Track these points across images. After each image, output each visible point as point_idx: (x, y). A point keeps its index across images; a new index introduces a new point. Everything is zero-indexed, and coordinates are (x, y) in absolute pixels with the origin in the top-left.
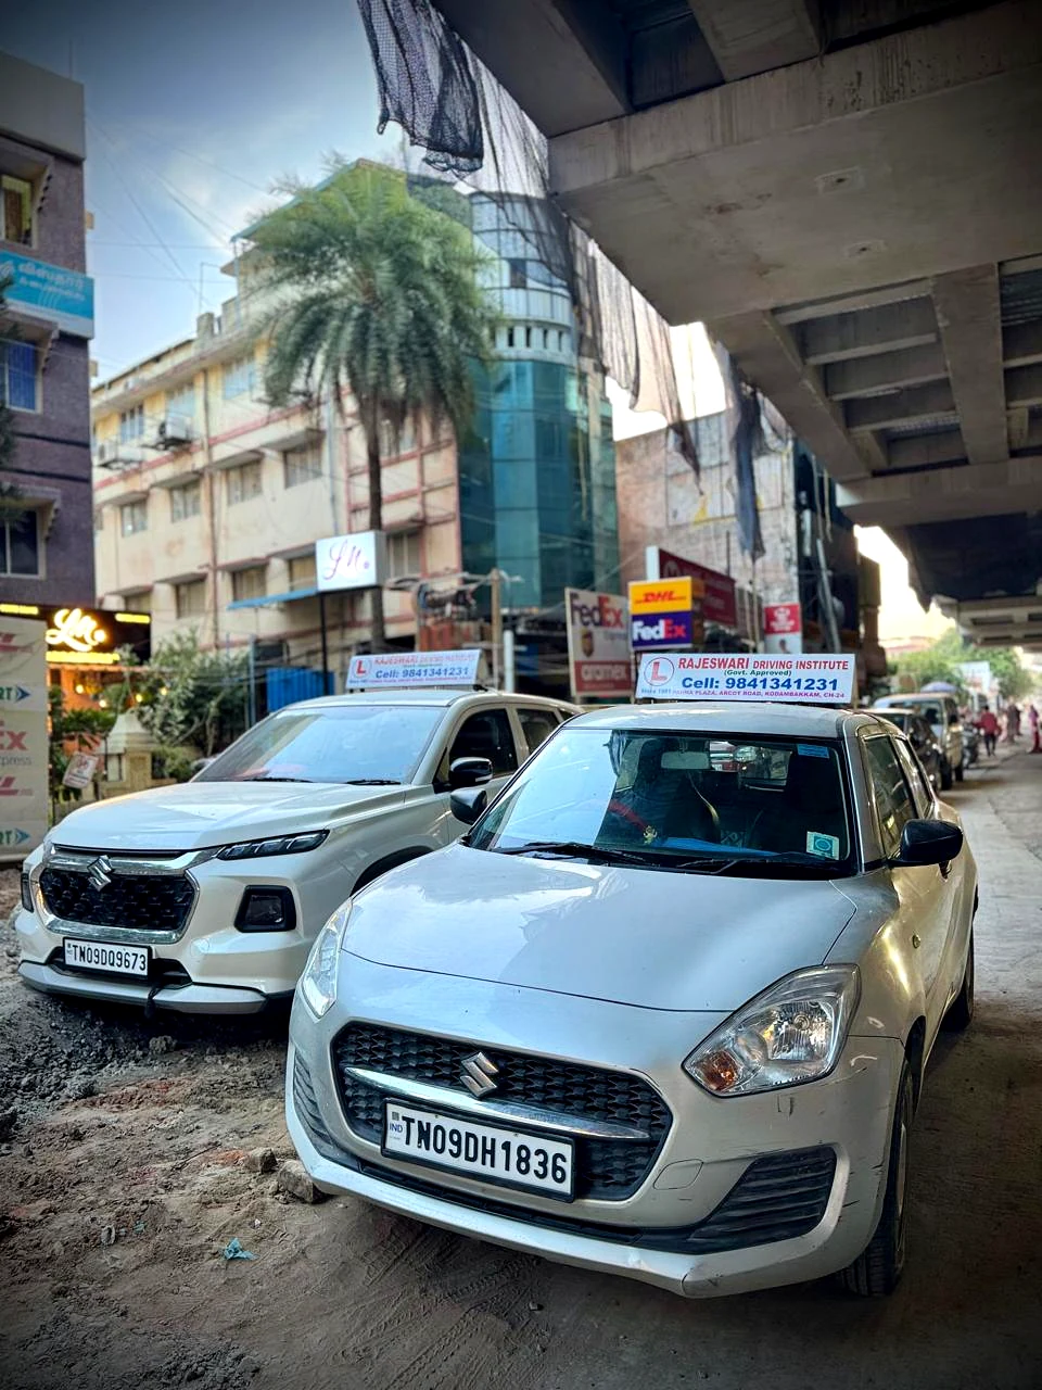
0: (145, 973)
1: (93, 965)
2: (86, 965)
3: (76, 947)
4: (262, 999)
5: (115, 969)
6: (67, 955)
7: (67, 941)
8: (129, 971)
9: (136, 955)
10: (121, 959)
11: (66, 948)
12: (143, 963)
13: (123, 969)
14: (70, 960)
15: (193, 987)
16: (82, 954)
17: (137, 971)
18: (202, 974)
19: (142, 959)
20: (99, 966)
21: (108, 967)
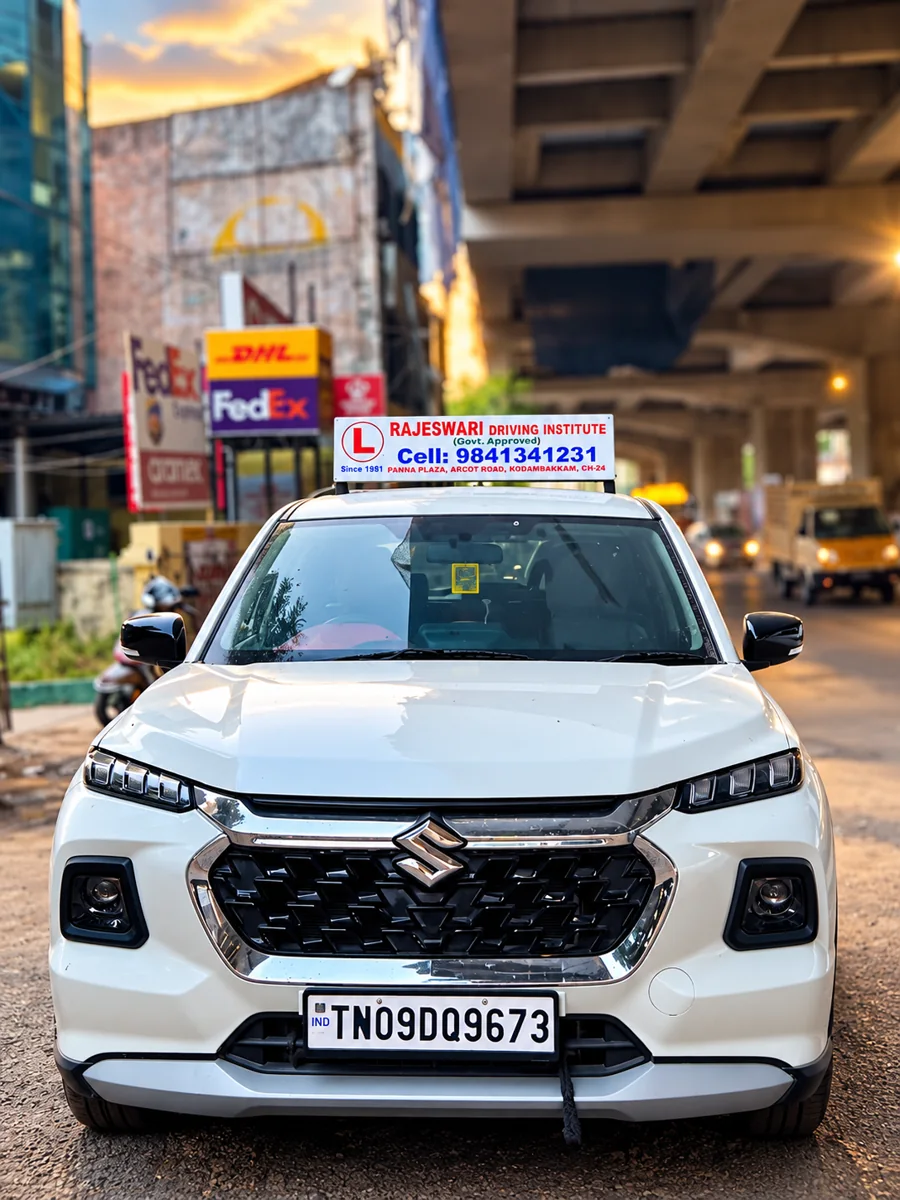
0: (548, 1046)
1: (395, 1044)
2: (374, 1043)
3: (340, 1009)
4: (789, 1079)
5: (462, 1045)
6: (311, 1029)
7: (313, 1000)
8: (504, 1046)
9: (522, 1013)
10: (478, 1025)
11: (312, 1013)
12: (543, 1026)
13: (484, 1045)
14: (320, 1038)
15: (651, 1066)
16: (362, 1022)
17: (525, 1044)
18: (669, 1040)
19: (540, 1019)
20: (416, 1044)
21: (439, 1044)
